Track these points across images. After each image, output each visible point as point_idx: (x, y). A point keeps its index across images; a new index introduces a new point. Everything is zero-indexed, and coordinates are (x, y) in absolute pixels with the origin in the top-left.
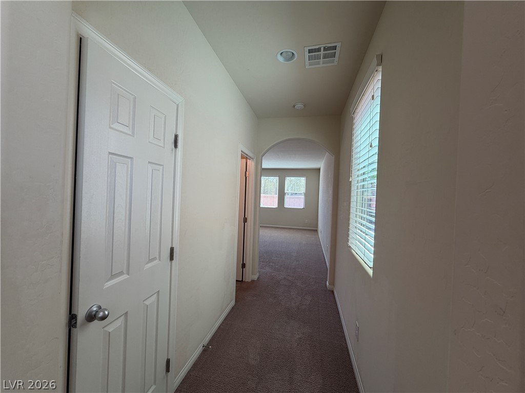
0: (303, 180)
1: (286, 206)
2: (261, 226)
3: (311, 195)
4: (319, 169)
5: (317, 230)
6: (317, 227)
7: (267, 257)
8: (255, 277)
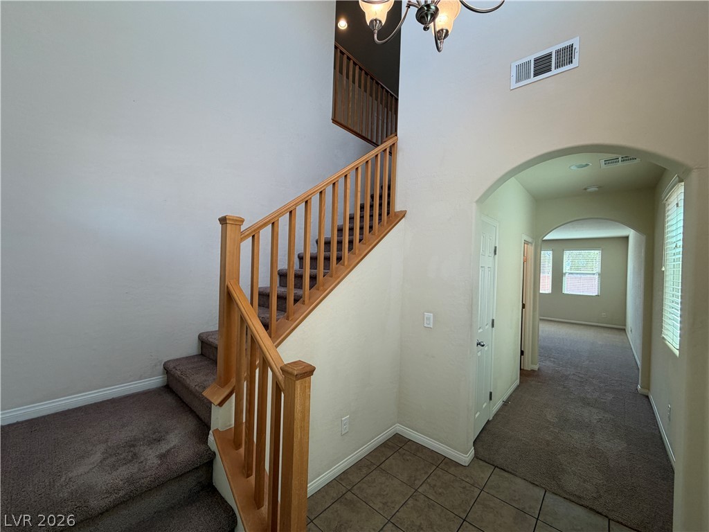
0: (595, 256)
1: (565, 291)
2: (541, 319)
3: (612, 277)
4: (627, 238)
5: (624, 330)
6: (625, 325)
7: (546, 352)
8: (536, 367)
